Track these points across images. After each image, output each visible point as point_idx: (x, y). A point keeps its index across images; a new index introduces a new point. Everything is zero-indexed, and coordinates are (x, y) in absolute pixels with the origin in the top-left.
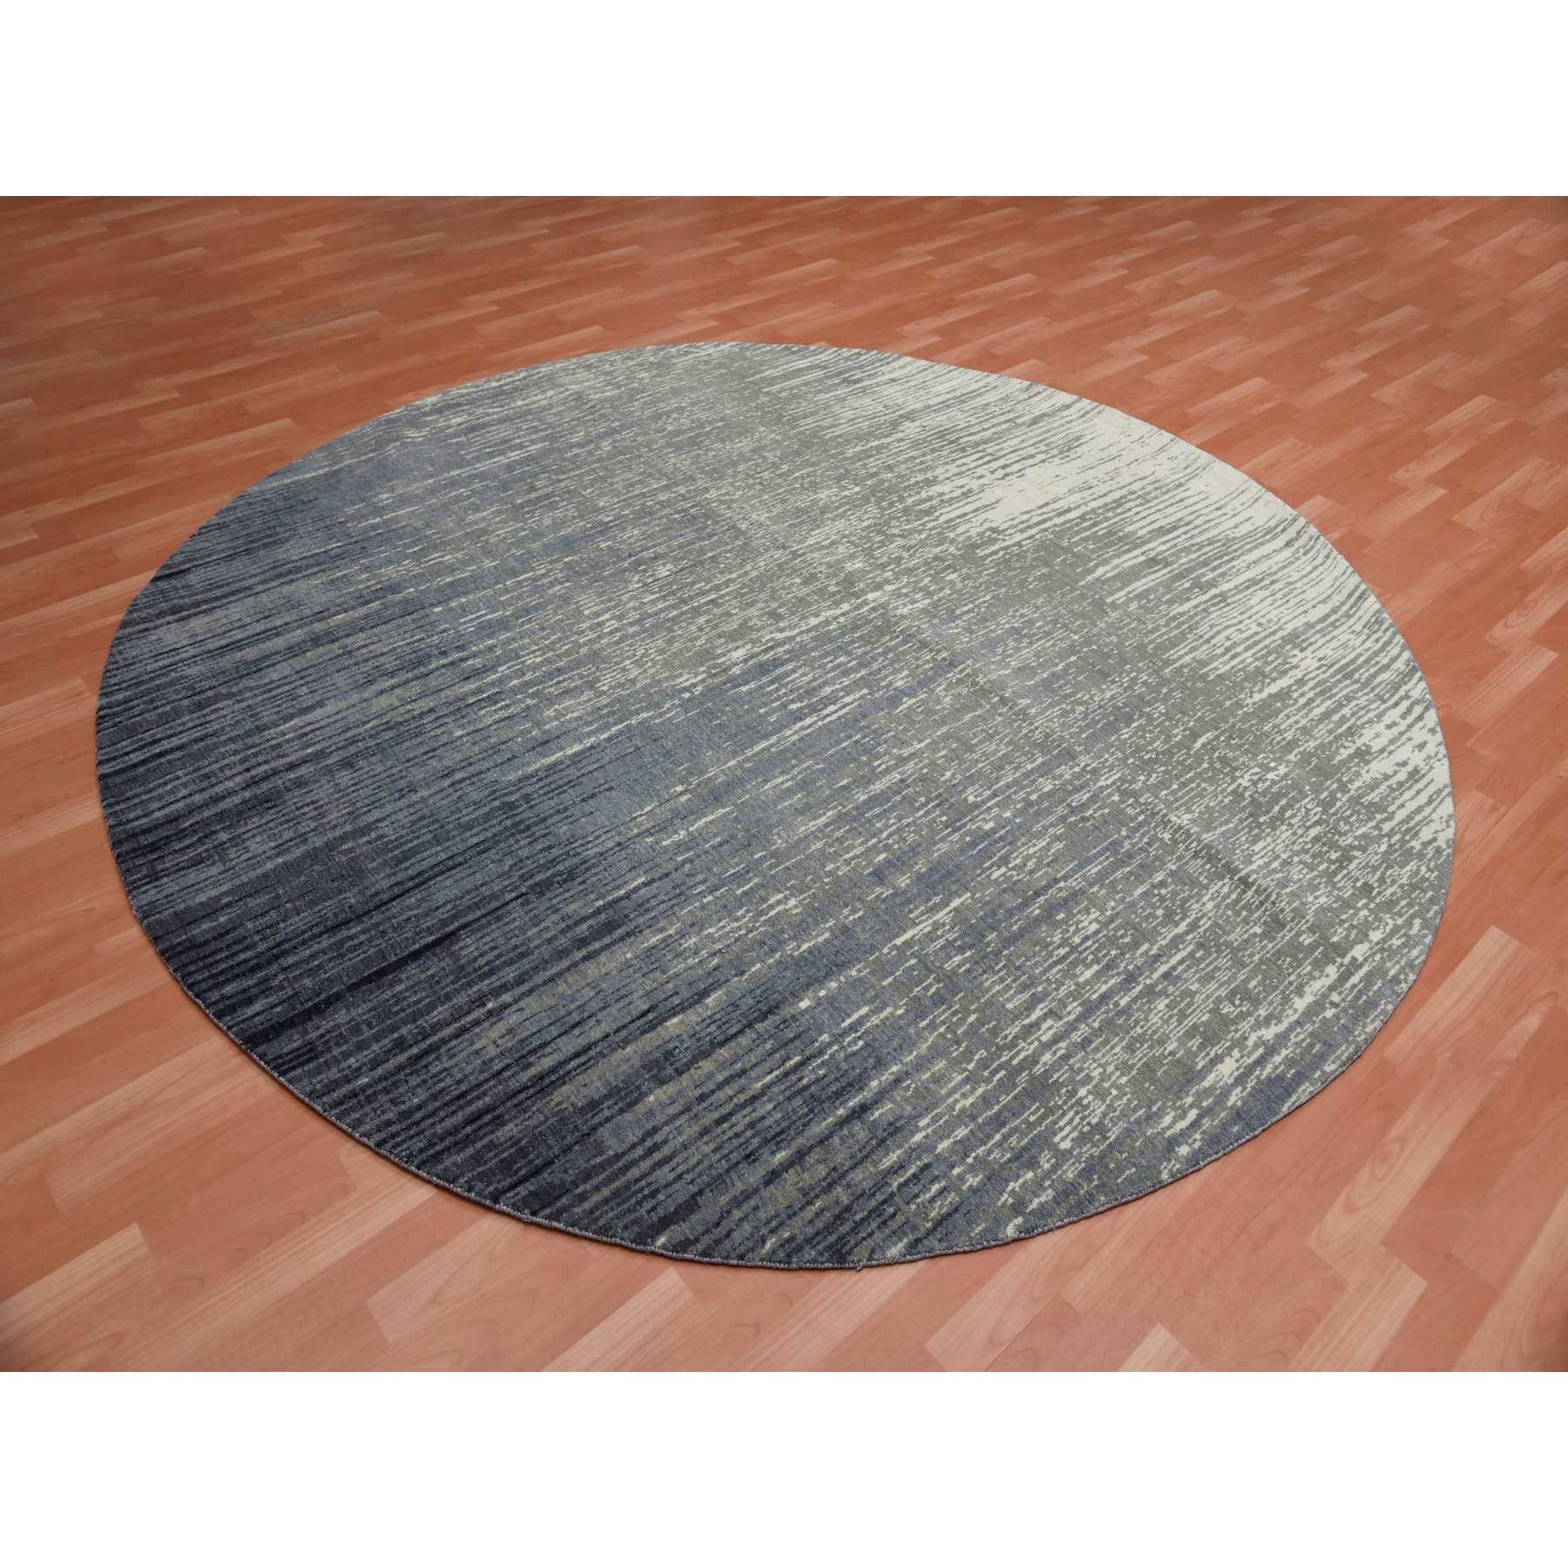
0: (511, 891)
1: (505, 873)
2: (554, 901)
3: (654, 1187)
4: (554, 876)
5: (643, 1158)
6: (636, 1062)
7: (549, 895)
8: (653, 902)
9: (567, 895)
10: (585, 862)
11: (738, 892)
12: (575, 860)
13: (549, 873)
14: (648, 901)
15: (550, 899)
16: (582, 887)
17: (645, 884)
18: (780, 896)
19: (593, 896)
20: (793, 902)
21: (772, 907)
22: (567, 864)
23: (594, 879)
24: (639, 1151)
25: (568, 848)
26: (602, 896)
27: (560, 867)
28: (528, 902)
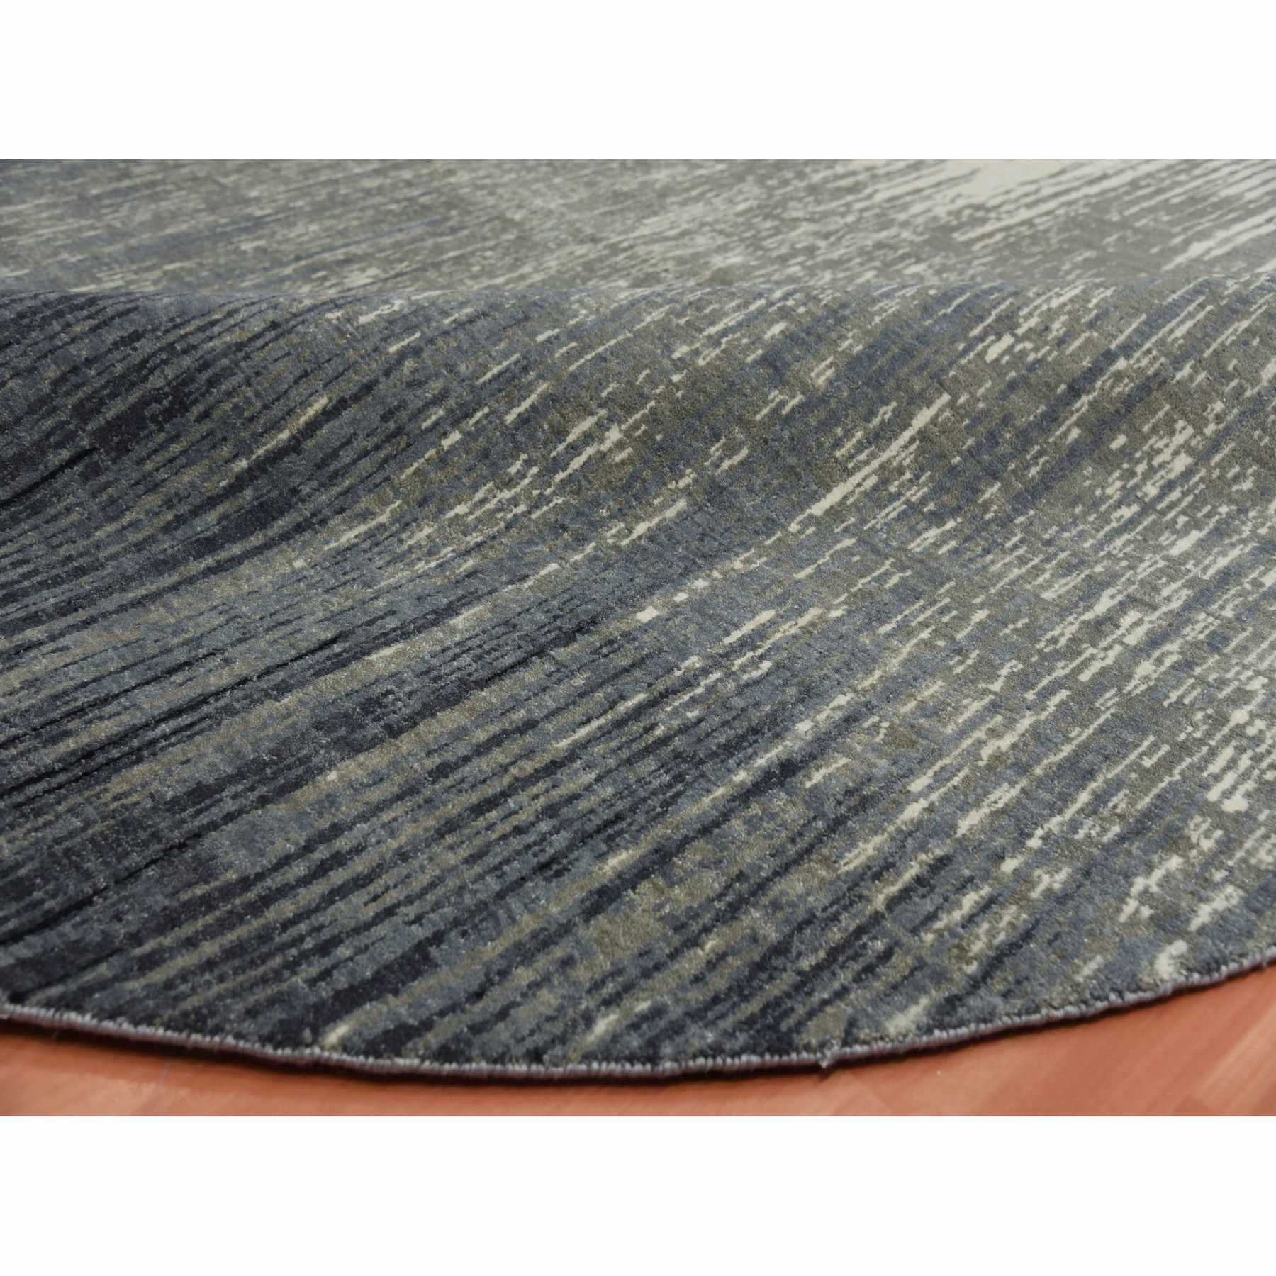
0: (60, 445)
1: (42, 401)
2: (149, 466)
3: (326, 934)
4: (144, 402)
5: (305, 881)
6: (303, 718)
7: (138, 451)
8: (346, 457)
9: (175, 448)
10: (205, 366)
11: (510, 418)
12: (187, 361)
13: (133, 397)
14: (334, 455)
15: (141, 462)
16: (205, 427)
17: (328, 415)
18: (587, 424)
19: (226, 451)
20: (614, 435)
21: (574, 449)
22: (170, 372)
23: (227, 407)
24: (299, 869)
25: (171, 337)
26: (243, 449)
27: (157, 381)
28: (96, 470)
